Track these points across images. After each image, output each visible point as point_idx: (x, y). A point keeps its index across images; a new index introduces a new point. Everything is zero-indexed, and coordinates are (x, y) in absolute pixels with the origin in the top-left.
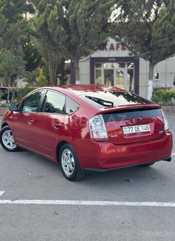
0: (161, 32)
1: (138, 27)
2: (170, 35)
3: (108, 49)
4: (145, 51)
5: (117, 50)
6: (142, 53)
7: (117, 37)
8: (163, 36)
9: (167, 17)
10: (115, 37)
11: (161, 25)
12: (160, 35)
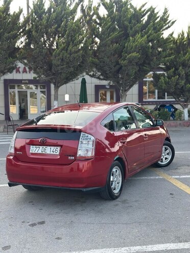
0: (60, 60)
1: (41, 55)
2: (68, 63)
3: (21, 72)
4: (49, 75)
5: (30, 73)
6: (47, 77)
7: (26, 61)
8: (62, 64)
9: (64, 48)
10: (24, 62)
11: (59, 54)
12: (59, 63)
